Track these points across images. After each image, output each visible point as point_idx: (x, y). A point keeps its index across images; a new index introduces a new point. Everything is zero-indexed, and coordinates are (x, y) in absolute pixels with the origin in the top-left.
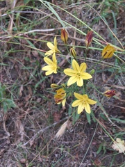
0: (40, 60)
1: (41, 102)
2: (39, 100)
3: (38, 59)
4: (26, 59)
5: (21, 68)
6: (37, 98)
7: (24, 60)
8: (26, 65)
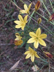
0: (15, 9)
1: (7, 30)
2: (6, 29)
3: (14, 8)
4: (8, 5)
5: (3, 8)
6: (5, 28)
7: (6, 5)
8: (6, 8)
